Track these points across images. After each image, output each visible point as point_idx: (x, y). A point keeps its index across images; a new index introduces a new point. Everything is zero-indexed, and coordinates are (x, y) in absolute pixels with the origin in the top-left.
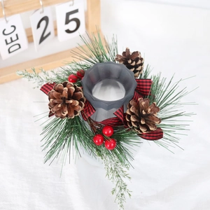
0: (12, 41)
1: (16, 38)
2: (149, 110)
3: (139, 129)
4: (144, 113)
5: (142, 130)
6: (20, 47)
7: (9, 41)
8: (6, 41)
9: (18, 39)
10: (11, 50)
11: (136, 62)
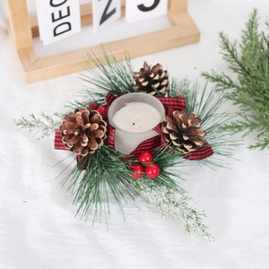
0: (61, 18)
1: (66, 14)
2: (189, 122)
3: (182, 148)
4: (184, 126)
5: (187, 147)
6: (70, 29)
7: (57, 16)
8: (53, 15)
9: (69, 15)
10: (57, 32)
11: (160, 75)
